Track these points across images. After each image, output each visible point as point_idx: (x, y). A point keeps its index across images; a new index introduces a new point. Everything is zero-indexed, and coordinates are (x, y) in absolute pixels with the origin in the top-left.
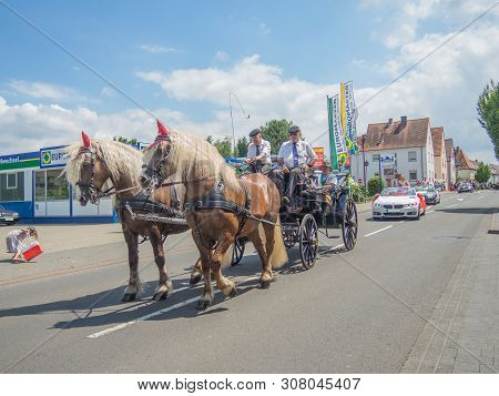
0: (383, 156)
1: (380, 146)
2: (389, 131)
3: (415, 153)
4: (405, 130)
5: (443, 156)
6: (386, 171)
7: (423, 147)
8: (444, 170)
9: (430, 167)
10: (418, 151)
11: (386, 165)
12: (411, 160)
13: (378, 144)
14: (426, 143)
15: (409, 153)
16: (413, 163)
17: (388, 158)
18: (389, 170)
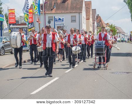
0: (57, 17)
1: (53, 11)
2: (59, 1)
3: (75, 16)
4: (69, 1)
5: (91, 20)
6: (58, 27)
7: (80, 13)
8: (91, 29)
9: (84, 26)
10: (77, 15)
11: (58, 23)
12: (72, 21)
13: (52, 10)
14: (82, 11)
15: (72, 16)
16: (74, 23)
17: (60, 19)
18: (61, 27)
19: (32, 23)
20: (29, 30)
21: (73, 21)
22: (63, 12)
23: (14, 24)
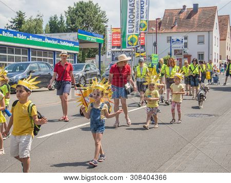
0: (174, 38)
1: (174, 30)
2: (182, 16)
3: (203, 36)
4: (196, 17)
6: (175, 51)
7: (210, 31)
8: (229, 53)
9: (216, 50)
10: (206, 34)
12: (199, 42)
13: (172, 28)
14: (213, 28)
15: (198, 36)
16: (201, 46)
17: (178, 40)
18: (179, 50)
19: (143, 46)
20: (138, 55)
21: (201, 42)
22: (187, 30)
23: (119, 47)
